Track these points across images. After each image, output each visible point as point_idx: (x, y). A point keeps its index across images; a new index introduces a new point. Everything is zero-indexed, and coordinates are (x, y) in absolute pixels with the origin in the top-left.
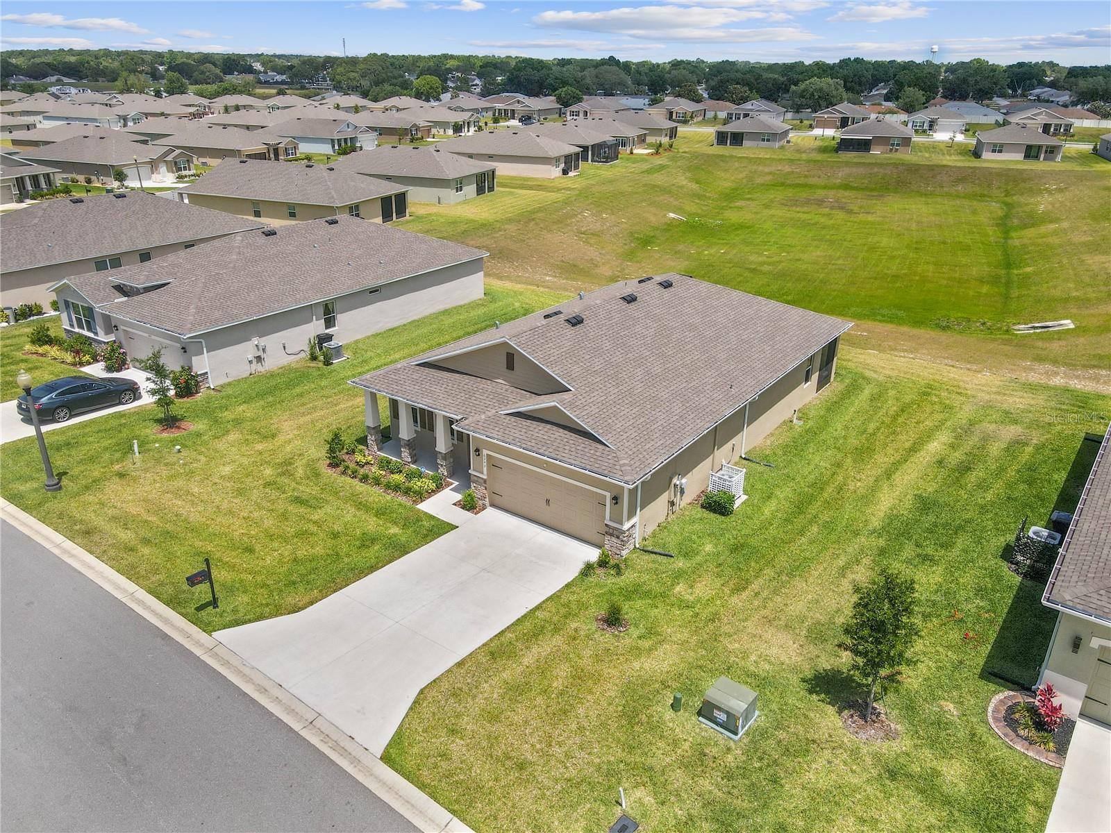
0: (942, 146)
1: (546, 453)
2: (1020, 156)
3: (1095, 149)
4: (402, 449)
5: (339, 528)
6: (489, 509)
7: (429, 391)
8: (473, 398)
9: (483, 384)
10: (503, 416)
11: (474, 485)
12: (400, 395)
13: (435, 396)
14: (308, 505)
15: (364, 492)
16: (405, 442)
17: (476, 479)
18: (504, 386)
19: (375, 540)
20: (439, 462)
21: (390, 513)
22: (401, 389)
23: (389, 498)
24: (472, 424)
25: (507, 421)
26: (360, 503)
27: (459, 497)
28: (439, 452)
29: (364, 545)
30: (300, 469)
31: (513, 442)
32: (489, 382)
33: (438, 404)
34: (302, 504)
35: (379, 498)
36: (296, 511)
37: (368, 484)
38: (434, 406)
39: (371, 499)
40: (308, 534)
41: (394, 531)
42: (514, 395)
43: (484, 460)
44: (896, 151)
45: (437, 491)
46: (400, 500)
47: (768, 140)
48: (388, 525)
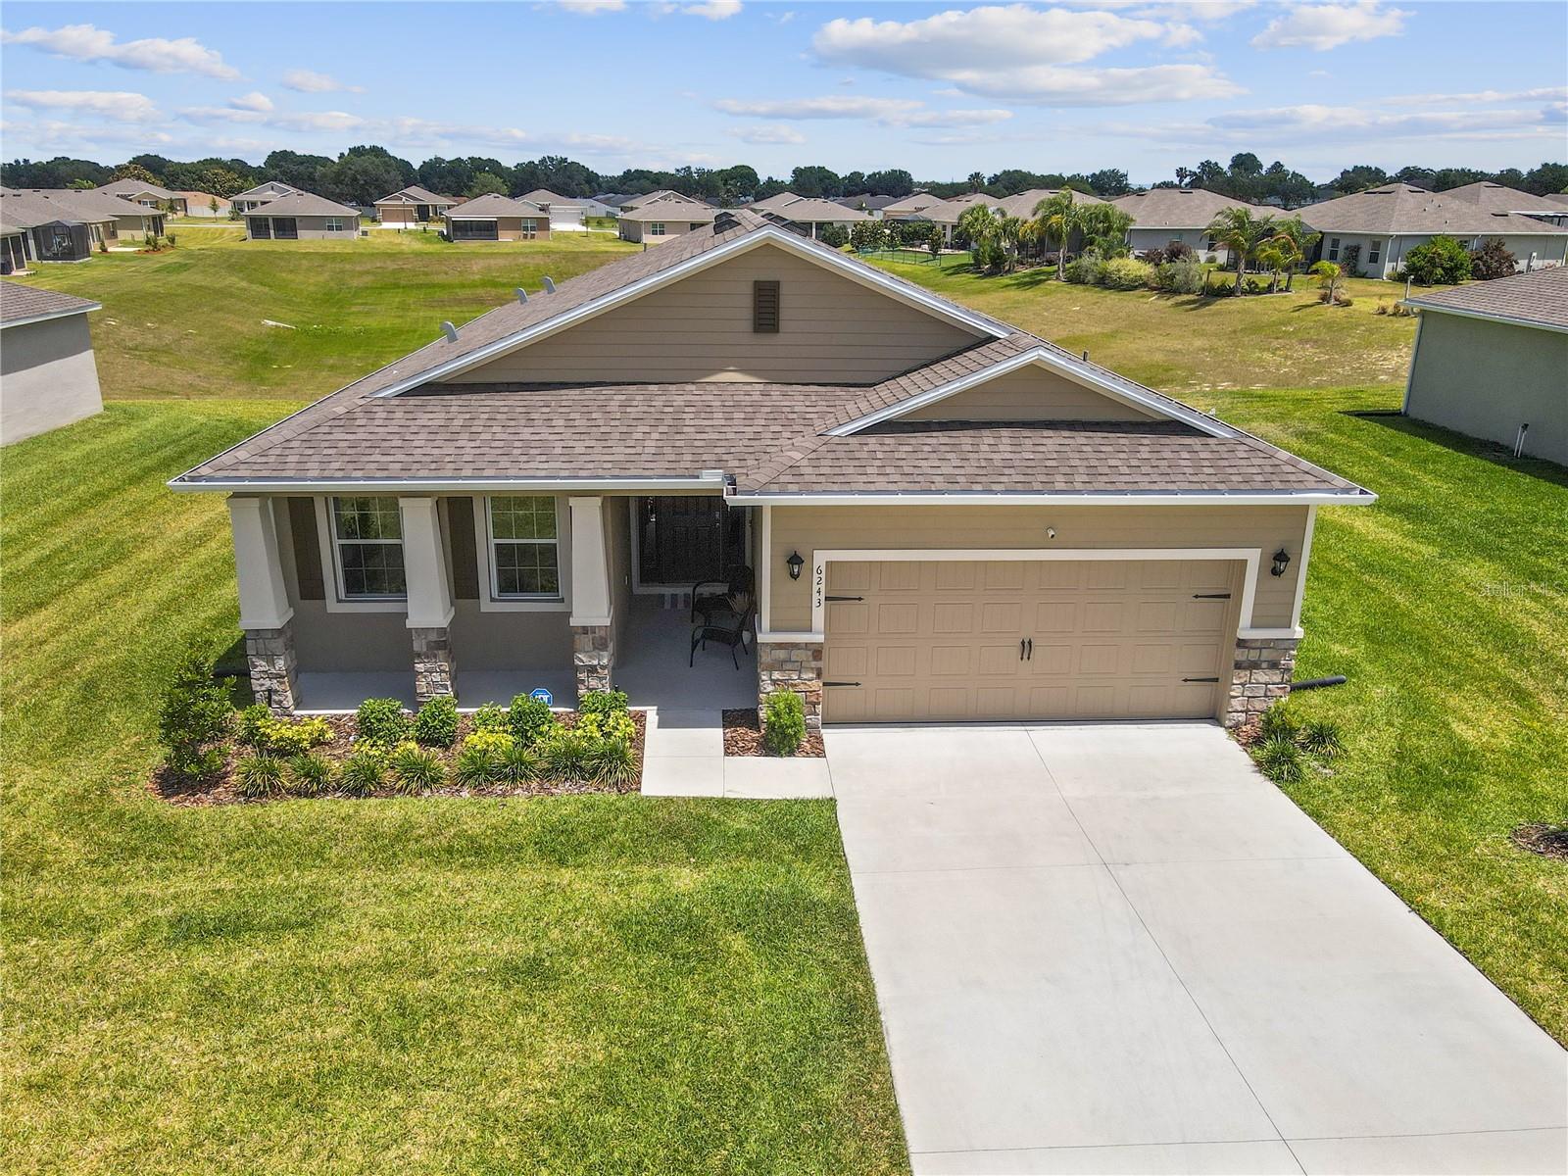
0: (576, 237)
4: (420, 667)
5: (510, 947)
6: (830, 736)
7: (519, 444)
8: (685, 429)
9: (679, 396)
10: (851, 440)
11: (776, 675)
12: (423, 473)
13: (558, 451)
14: (268, 929)
15: (417, 817)
16: (433, 637)
17: (781, 654)
18: (748, 388)
19: (694, 929)
20: (582, 659)
21: (596, 838)
22: (410, 459)
23: (521, 803)
24: (783, 479)
25: (878, 447)
26: (450, 851)
27: (716, 735)
28: (585, 630)
29: (687, 957)
30: (54, 839)
31: (957, 487)
32: (692, 387)
33: (591, 465)
34: (236, 933)
35: (496, 816)
36: (243, 966)
37: (391, 792)
38: (582, 473)
39: (473, 827)
40: (431, 1015)
41: (685, 879)
42: (798, 399)
43: (819, 587)
44: (533, 236)
45: (638, 740)
46: (568, 798)
47: (339, 228)
48: (645, 871)
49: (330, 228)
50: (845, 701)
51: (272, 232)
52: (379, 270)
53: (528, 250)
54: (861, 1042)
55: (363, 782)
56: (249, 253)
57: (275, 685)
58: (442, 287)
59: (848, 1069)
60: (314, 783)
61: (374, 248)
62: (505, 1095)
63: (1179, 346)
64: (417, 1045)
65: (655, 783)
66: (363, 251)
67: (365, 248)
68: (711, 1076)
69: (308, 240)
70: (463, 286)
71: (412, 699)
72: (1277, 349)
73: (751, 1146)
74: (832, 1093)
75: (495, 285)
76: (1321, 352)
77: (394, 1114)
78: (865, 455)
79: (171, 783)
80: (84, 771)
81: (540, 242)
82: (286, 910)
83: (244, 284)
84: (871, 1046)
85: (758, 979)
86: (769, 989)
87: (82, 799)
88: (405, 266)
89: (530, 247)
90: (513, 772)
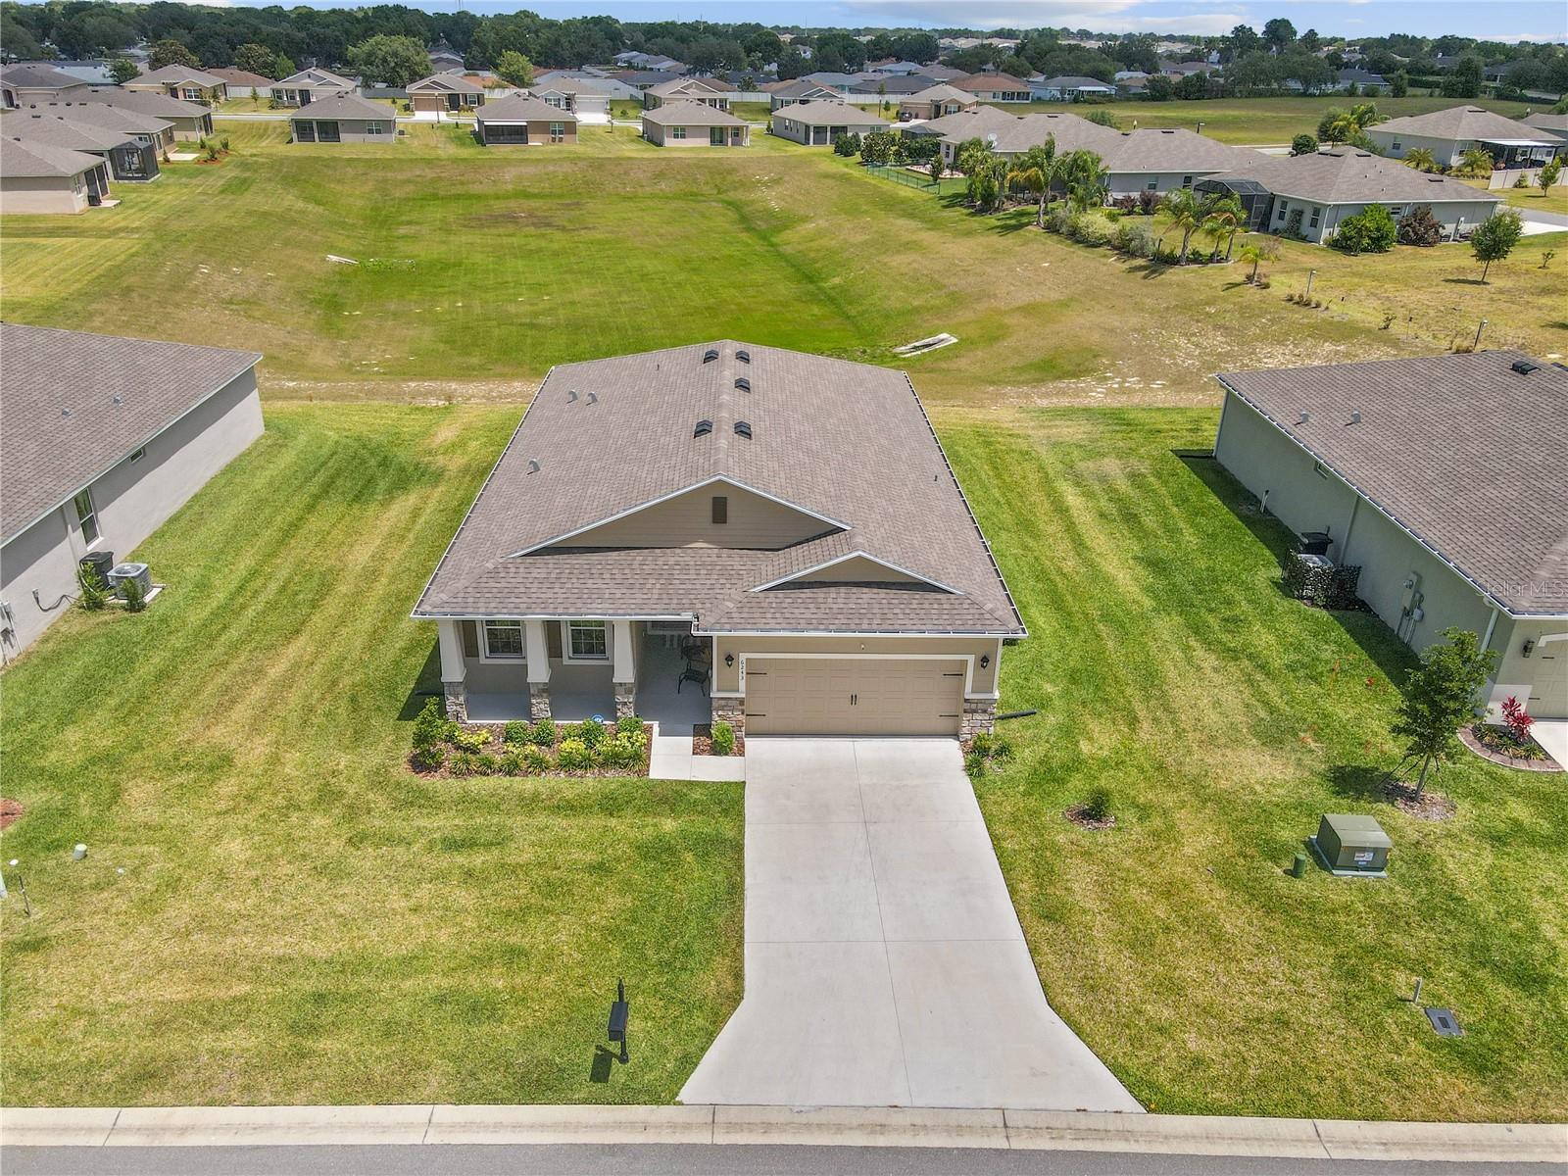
0: (600, 131)
1: (875, 627)
2: (705, 142)
3: (769, 129)
4: (534, 701)
5: (590, 857)
6: (750, 743)
7: (586, 591)
8: (675, 582)
9: (672, 557)
10: (760, 595)
11: (720, 713)
12: (538, 611)
13: (607, 596)
14: (484, 845)
15: (541, 789)
16: (541, 687)
17: (723, 702)
18: (709, 551)
19: (670, 850)
20: (619, 698)
21: (627, 802)
22: (530, 601)
23: (591, 782)
24: (723, 620)
25: (774, 600)
26: (558, 807)
27: (688, 741)
28: (621, 684)
29: (667, 864)
30: (371, 796)
31: (811, 627)
32: (678, 551)
33: (624, 606)
34: (471, 846)
35: (579, 789)
36: (479, 861)
37: (526, 774)
38: (620, 611)
39: (569, 795)
40: (561, 886)
41: (669, 825)
42: (737, 560)
43: (742, 670)
44: (561, 140)
45: (648, 746)
46: (614, 778)
47: (379, 132)
48: (649, 820)
49: (371, 131)
50: (757, 723)
51: (316, 135)
52: (419, 179)
53: (556, 156)
54: (734, 902)
55: (511, 769)
56: (297, 159)
57: (458, 709)
58: (479, 197)
59: (727, 912)
60: (487, 768)
61: (412, 153)
62: (594, 918)
63: (1117, 324)
64: (557, 897)
65: (657, 772)
66: (402, 156)
67: (404, 153)
68: (674, 913)
69: (351, 145)
70: (497, 197)
71: (529, 715)
72: (1194, 334)
73: (686, 938)
74: (720, 921)
75: (527, 196)
76: (1226, 343)
77: (553, 923)
78: (766, 605)
79: (419, 765)
80: (374, 758)
81: (570, 146)
82: (490, 837)
83: (300, 204)
84: (738, 903)
85: (696, 875)
86: (700, 878)
87: (377, 774)
88: (443, 175)
89: (560, 152)
90: (585, 764)
